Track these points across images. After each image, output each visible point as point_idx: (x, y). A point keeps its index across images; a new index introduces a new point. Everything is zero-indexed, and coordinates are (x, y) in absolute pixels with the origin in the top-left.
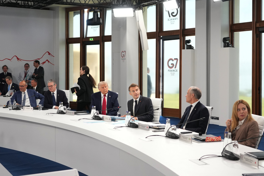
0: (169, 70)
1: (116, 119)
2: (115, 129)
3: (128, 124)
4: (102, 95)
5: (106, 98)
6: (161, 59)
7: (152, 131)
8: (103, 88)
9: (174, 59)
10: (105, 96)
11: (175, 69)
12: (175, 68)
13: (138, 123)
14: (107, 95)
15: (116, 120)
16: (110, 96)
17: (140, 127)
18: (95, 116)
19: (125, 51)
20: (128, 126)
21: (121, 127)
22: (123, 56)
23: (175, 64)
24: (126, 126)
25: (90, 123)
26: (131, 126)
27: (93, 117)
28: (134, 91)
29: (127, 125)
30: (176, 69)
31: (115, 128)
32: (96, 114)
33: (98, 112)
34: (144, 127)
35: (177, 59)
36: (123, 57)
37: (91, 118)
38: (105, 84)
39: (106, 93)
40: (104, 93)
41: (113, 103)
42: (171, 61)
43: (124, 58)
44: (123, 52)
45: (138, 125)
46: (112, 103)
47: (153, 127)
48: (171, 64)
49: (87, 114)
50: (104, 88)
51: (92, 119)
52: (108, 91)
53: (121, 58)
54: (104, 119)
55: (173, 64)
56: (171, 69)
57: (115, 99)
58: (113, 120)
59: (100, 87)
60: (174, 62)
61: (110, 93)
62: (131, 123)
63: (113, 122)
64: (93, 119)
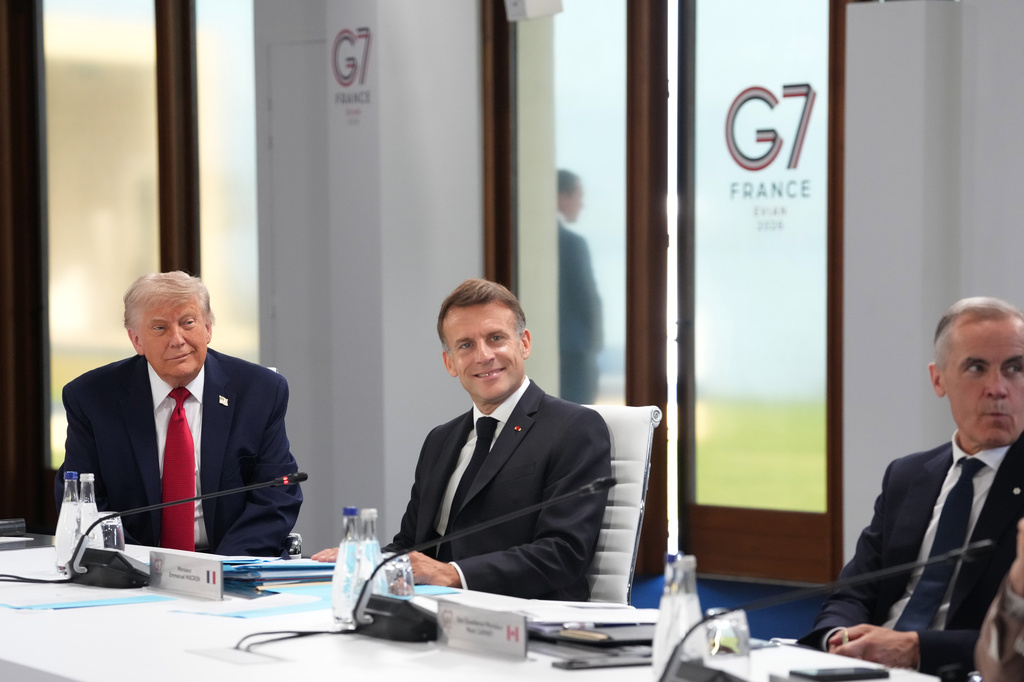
0: (740, 188)
1: (264, 575)
2: (248, 650)
3: (355, 612)
4: (160, 389)
5: (193, 414)
6: (666, 95)
7: (555, 665)
8: (164, 327)
9: (778, 92)
10: (180, 394)
11: (792, 174)
12: (793, 163)
13: (441, 602)
14: (197, 387)
15: (266, 587)
16: (224, 401)
17: (453, 632)
18: (91, 557)
19: (365, 33)
20: (361, 630)
21: (302, 635)
22: (346, 72)
23: (788, 136)
24: (339, 627)
25: (44, 608)
26: (383, 626)
27: (71, 563)
28: (469, 343)
29: (349, 616)
30: (797, 174)
31: (244, 645)
32: (97, 541)
33: (117, 522)
34: (488, 633)
35: (805, 91)
36: (345, 81)
37: (55, 570)
38: (181, 296)
39: (193, 376)
40: (172, 371)
41: (253, 450)
42: (755, 107)
43: (355, 88)
44: (345, 36)
45: (440, 621)
46: (243, 452)
47: (563, 634)
48: (753, 136)
49: (28, 545)
50: (173, 334)
51: (67, 577)
52: (204, 354)
53: (335, 87)
54: (165, 577)
55: (770, 136)
56: (755, 177)
57: (270, 424)
58: (238, 584)
59: (139, 317)
60: (785, 117)
61: (225, 372)
62: (377, 603)
63: (236, 603)
64: (75, 579)
